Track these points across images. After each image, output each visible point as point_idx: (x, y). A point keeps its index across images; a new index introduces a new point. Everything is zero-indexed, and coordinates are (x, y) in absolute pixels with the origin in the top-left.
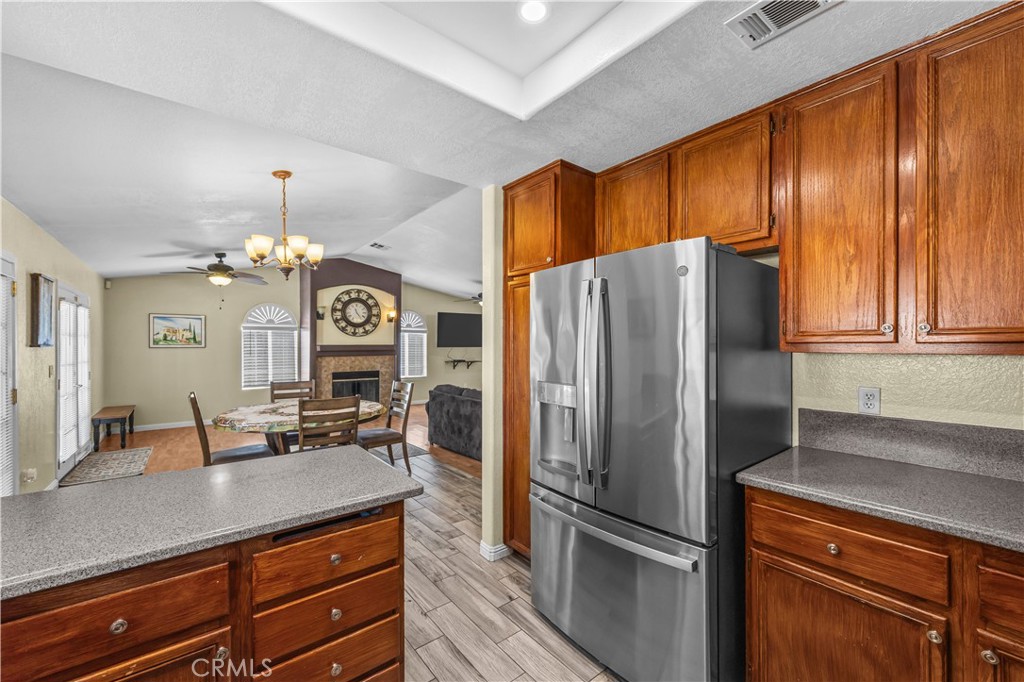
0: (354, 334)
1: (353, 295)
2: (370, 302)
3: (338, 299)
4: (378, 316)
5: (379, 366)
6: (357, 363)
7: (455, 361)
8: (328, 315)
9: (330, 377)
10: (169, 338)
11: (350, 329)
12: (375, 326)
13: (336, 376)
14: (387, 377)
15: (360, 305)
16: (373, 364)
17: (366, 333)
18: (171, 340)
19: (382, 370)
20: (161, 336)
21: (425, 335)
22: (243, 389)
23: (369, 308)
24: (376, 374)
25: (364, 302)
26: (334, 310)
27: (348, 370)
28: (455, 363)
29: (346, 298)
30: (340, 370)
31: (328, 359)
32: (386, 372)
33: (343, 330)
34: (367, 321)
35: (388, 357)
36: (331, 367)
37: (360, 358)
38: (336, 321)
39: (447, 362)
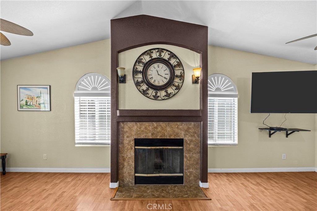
0: (156, 98)
1: (155, 55)
2: (173, 62)
3: (139, 61)
4: (182, 77)
5: (183, 133)
6: (159, 129)
7: (271, 129)
8: (129, 78)
9: (133, 143)
10: (28, 104)
11: (151, 92)
12: (178, 88)
13: (138, 142)
14: (192, 146)
15: (161, 65)
16: (176, 130)
17: (169, 96)
18: (30, 105)
19: (187, 138)
20: (24, 102)
21: (236, 99)
22: (76, 146)
23: (172, 68)
24: (180, 142)
25: (166, 62)
26: (135, 72)
27: (150, 136)
28: (272, 131)
29: (147, 58)
30: (142, 137)
31: (130, 124)
32: (191, 141)
33: (144, 93)
34: (170, 83)
35: (193, 123)
36: (133, 133)
37: (163, 124)
38: (138, 84)
39: (261, 129)
